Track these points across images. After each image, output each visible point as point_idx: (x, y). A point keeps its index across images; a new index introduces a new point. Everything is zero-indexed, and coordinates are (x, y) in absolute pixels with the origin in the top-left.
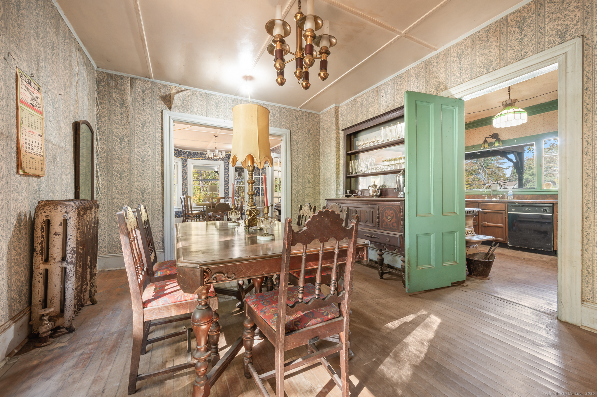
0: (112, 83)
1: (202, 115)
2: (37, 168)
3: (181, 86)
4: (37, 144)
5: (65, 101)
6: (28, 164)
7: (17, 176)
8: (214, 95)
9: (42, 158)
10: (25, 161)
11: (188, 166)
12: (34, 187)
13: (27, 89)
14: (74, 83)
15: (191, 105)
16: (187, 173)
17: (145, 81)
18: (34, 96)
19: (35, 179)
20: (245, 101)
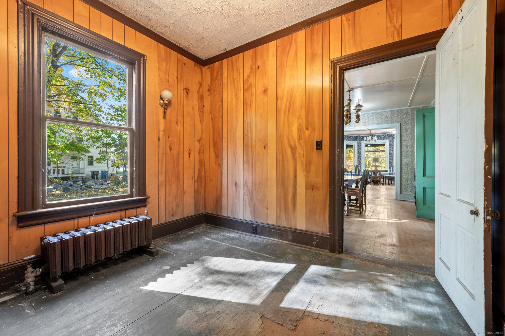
11: (362, 145)
16: (361, 150)
20: (367, 114)
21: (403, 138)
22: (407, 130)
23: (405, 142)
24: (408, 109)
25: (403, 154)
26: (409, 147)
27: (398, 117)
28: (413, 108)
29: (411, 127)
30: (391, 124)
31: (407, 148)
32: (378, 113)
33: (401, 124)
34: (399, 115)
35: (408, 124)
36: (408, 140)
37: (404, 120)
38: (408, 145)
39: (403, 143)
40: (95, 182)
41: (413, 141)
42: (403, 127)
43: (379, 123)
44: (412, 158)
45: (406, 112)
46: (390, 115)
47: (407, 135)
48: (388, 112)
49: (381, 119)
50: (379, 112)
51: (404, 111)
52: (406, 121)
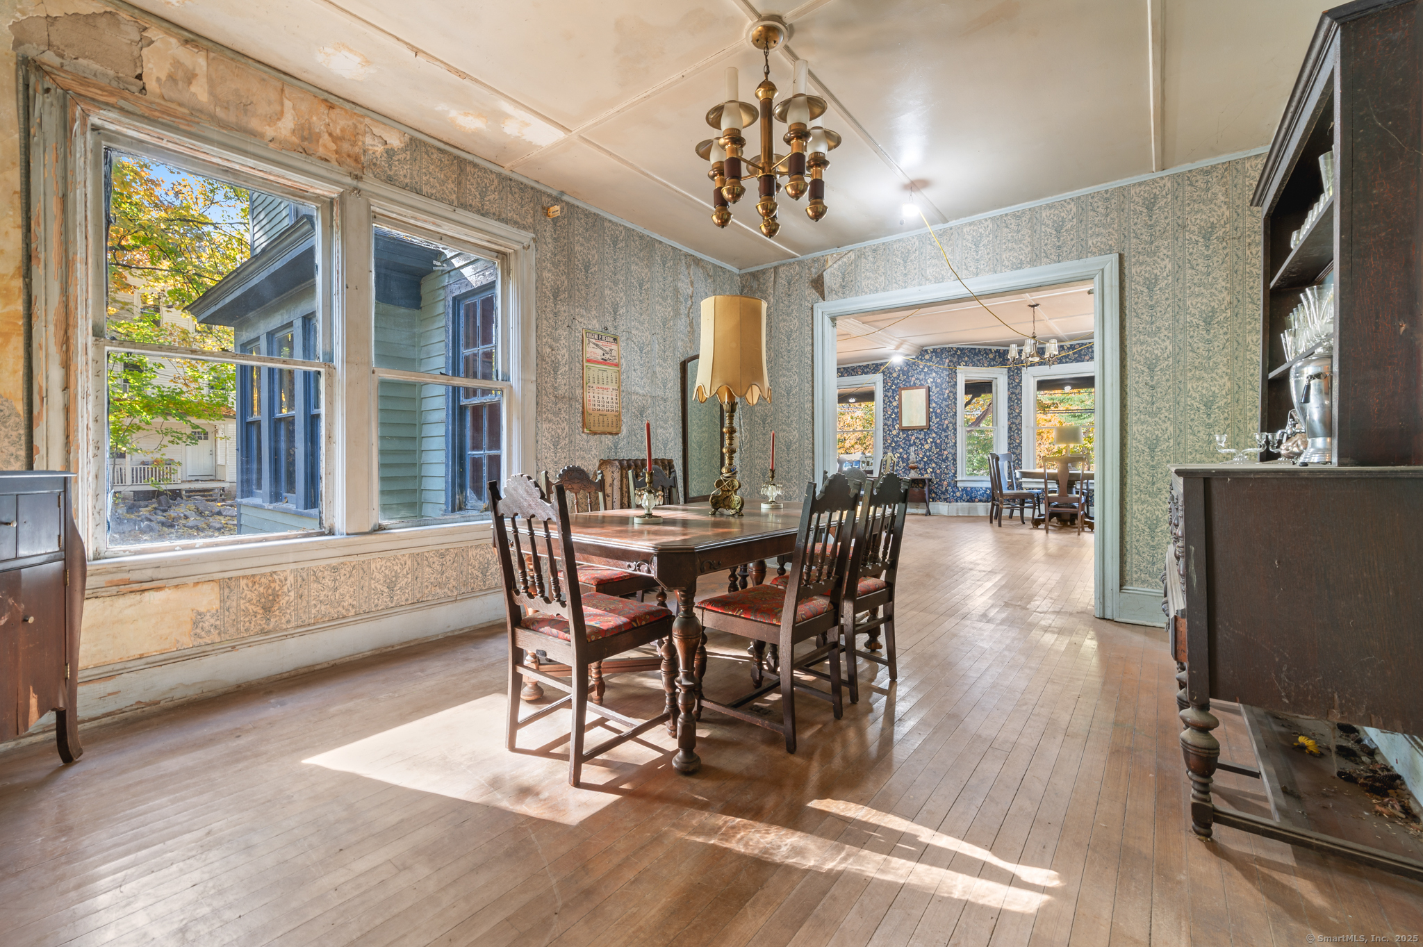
0: (755, 285)
1: (877, 291)
2: (610, 425)
3: (839, 250)
4: (610, 400)
5: (664, 339)
6: (596, 422)
7: (583, 435)
8: (899, 240)
9: (617, 414)
10: (590, 420)
11: (1023, 384)
12: (608, 445)
13: (597, 345)
14: (683, 311)
15: (856, 279)
16: (1020, 400)
17: (790, 264)
18: (607, 349)
19: (610, 437)
20: (970, 224)
21: (1131, 322)
22: (1151, 284)
23: (1142, 344)
24: (1154, 181)
25: (1133, 401)
26: (1164, 365)
27: (1110, 225)
28: (1183, 173)
29: (1169, 266)
30: (1076, 262)
31: (1151, 370)
32: (1017, 216)
33: (1121, 257)
34: (1114, 215)
35: (1154, 254)
36: (1155, 334)
37: (1137, 237)
38: (1157, 358)
39: (1132, 349)
40: (198, 509)
41: (1180, 337)
42: (1132, 270)
43: (1021, 263)
44: (1175, 418)
45: (1145, 199)
46: (1071, 221)
47: (1152, 307)
48: (1063, 206)
49: (1032, 244)
50: (1023, 212)
51: (1138, 195)
52: (1146, 243)
